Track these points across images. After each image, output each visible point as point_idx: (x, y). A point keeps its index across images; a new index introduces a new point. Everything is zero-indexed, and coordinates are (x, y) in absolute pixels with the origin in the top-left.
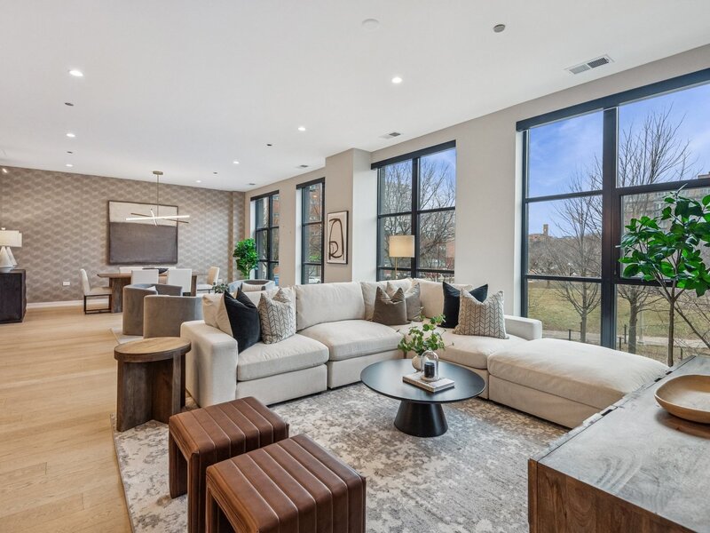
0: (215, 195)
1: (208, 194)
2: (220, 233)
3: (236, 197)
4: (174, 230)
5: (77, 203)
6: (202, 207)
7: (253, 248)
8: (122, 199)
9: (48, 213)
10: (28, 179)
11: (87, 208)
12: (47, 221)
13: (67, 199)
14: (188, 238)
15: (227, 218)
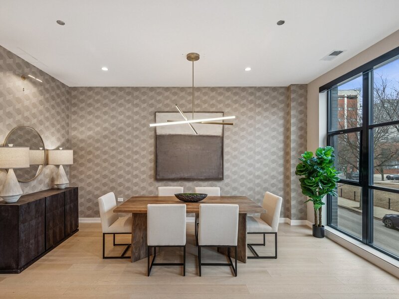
0: (267, 94)
1: (258, 94)
2: (274, 142)
3: (295, 91)
4: (219, 141)
5: (129, 117)
6: (251, 110)
7: (330, 162)
8: (168, 109)
9: (105, 129)
11: (137, 121)
12: (105, 137)
13: (121, 113)
14: (235, 149)
15: (281, 122)
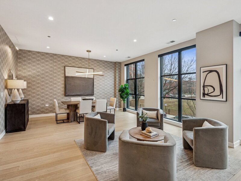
0: (109, 64)
1: (106, 63)
2: (111, 81)
3: (117, 64)
4: (92, 80)
5: (51, 67)
6: (103, 69)
7: (128, 88)
8: (70, 65)
9: (39, 72)
10: (29, 55)
11: (56, 69)
12: (38, 76)
13: (47, 65)
14: (98, 83)
15: (113, 74)
